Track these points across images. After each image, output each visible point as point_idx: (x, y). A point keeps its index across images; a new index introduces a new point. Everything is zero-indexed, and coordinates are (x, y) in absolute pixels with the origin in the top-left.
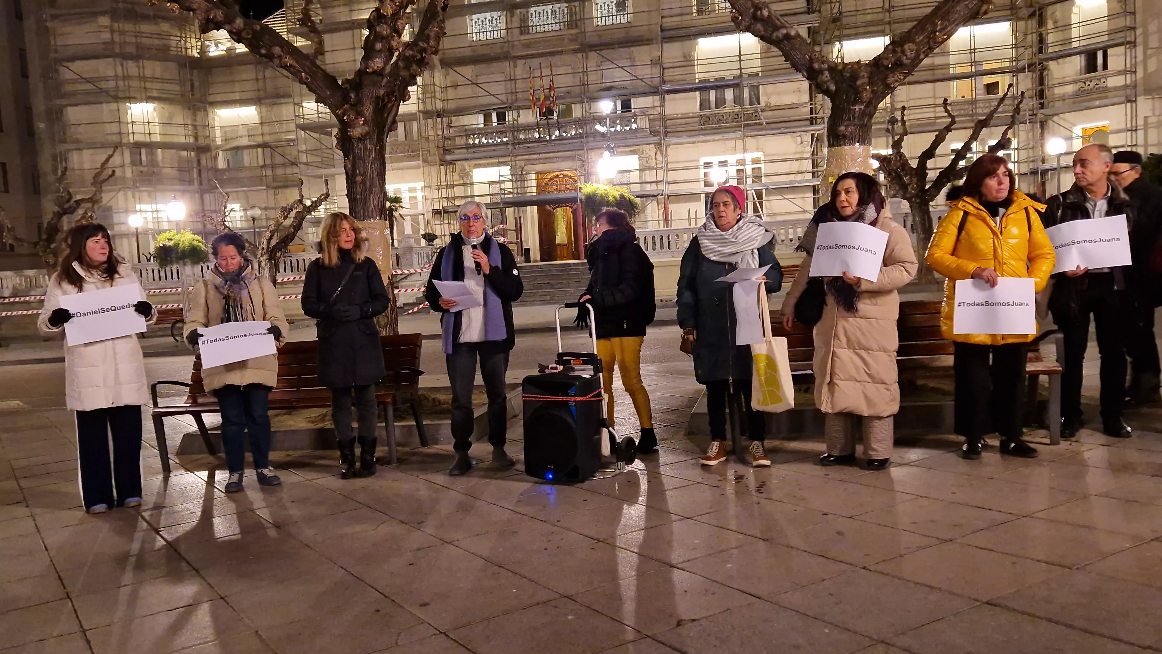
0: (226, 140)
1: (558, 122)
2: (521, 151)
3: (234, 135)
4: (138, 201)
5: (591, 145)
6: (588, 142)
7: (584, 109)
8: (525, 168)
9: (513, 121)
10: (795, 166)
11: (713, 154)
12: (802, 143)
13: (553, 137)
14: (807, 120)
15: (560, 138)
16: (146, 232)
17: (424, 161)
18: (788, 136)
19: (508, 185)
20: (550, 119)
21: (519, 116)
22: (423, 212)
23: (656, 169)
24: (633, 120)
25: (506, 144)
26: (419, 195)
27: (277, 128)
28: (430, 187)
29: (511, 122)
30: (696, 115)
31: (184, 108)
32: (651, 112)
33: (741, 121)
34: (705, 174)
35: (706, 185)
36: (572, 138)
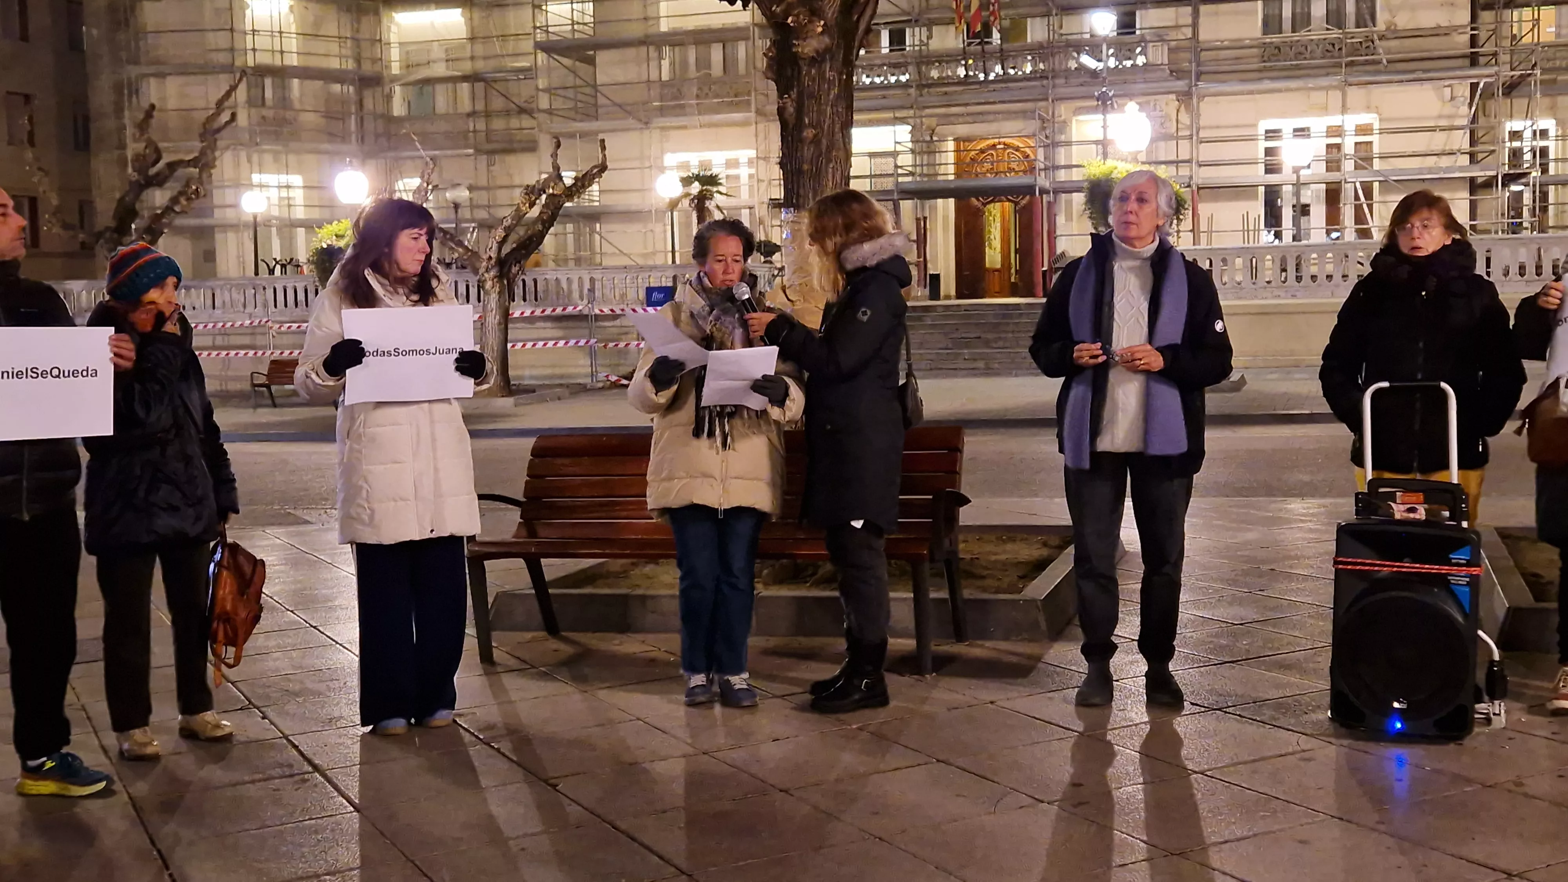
0: (408, 66)
1: (1002, 49)
2: (934, 100)
3: (424, 59)
4: (256, 167)
5: (1062, 91)
6: (1054, 86)
7: (1051, 28)
8: (938, 129)
9: (920, 46)
10: (1438, 141)
11: (1283, 115)
12: (1452, 98)
13: (992, 76)
14: (1463, 56)
15: (1005, 79)
16: (267, 224)
17: (759, 112)
18: (1428, 86)
19: (906, 160)
20: (987, 43)
21: (930, 37)
22: (751, 204)
23: (1177, 138)
24: (1139, 50)
25: (906, 85)
26: (744, 172)
27: (497, 47)
28: (766, 159)
29: (917, 48)
30: (1255, 43)
31: (340, 9)
32: (1173, 35)
33: (1339, 57)
34: (1269, 152)
35: (1268, 171)
36: (1026, 78)
